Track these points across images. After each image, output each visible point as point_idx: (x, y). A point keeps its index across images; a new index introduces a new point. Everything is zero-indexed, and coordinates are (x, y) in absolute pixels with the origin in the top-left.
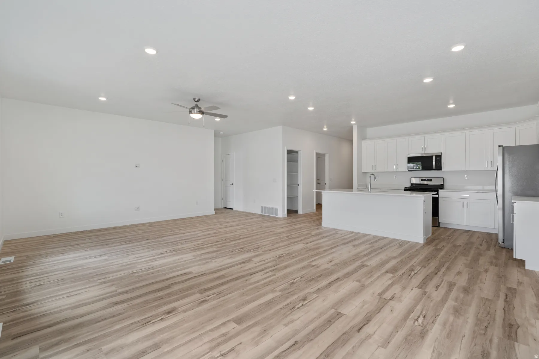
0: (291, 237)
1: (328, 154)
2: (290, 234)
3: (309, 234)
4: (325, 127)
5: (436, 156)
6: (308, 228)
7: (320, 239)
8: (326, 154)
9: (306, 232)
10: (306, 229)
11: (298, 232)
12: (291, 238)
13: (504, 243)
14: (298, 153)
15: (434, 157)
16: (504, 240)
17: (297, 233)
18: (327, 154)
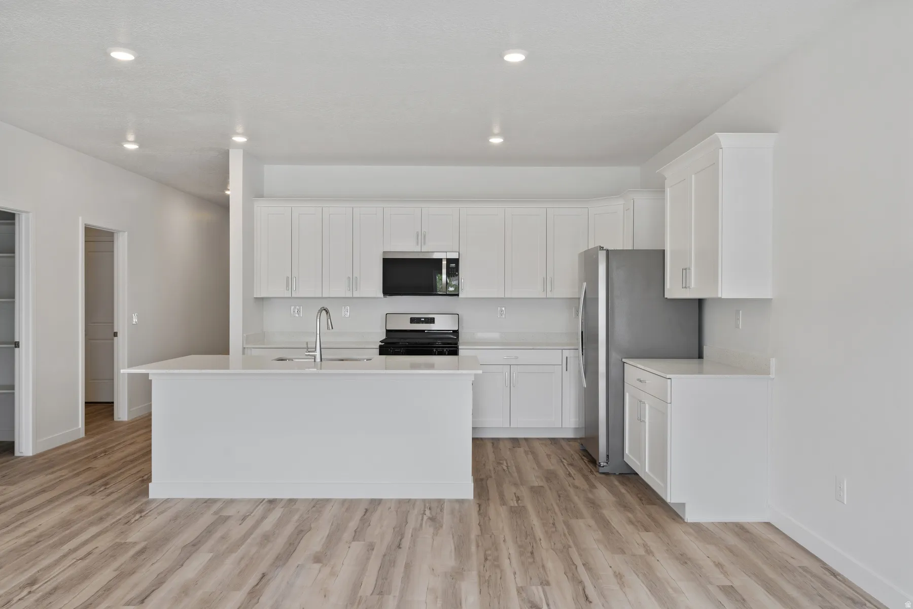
0: (48, 587)
1: (126, 233)
2: (33, 571)
3: (118, 548)
4: (131, 137)
5: (449, 261)
6: (101, 519)
7: (180, 564)
8: (119, 231)
9: (104, 543)
10: (92, 524)
11: (66, 548)
12: (50, 593)
13: (607, 463)
14: (14, 219)
15: (444, 263)
16: (608, 456)
17: (65, 556)
18: (121, 233)
